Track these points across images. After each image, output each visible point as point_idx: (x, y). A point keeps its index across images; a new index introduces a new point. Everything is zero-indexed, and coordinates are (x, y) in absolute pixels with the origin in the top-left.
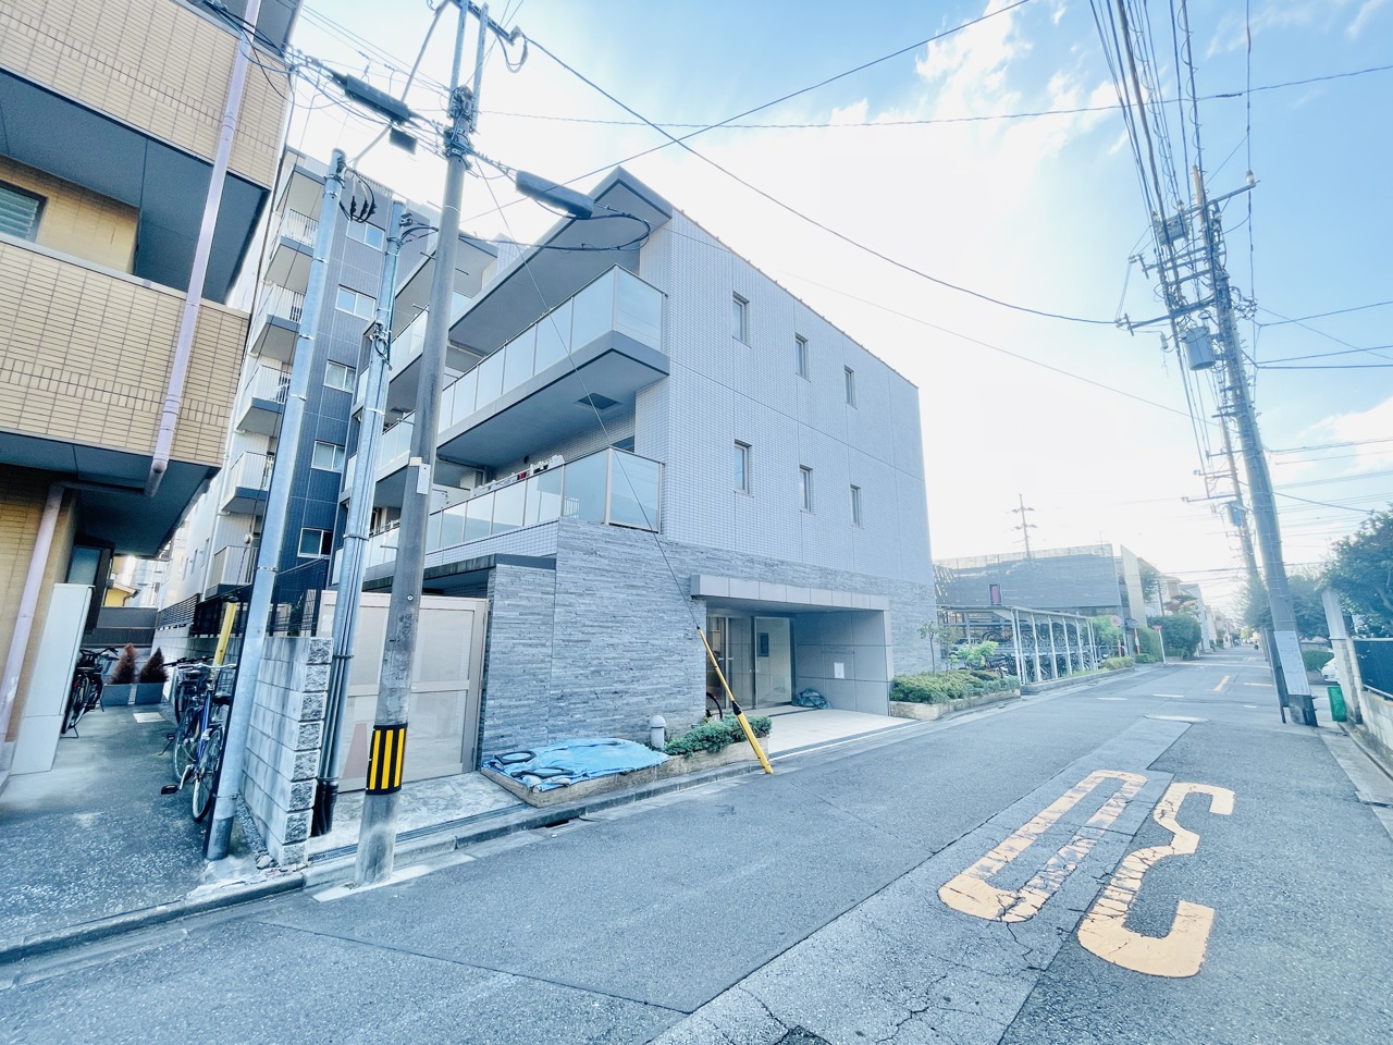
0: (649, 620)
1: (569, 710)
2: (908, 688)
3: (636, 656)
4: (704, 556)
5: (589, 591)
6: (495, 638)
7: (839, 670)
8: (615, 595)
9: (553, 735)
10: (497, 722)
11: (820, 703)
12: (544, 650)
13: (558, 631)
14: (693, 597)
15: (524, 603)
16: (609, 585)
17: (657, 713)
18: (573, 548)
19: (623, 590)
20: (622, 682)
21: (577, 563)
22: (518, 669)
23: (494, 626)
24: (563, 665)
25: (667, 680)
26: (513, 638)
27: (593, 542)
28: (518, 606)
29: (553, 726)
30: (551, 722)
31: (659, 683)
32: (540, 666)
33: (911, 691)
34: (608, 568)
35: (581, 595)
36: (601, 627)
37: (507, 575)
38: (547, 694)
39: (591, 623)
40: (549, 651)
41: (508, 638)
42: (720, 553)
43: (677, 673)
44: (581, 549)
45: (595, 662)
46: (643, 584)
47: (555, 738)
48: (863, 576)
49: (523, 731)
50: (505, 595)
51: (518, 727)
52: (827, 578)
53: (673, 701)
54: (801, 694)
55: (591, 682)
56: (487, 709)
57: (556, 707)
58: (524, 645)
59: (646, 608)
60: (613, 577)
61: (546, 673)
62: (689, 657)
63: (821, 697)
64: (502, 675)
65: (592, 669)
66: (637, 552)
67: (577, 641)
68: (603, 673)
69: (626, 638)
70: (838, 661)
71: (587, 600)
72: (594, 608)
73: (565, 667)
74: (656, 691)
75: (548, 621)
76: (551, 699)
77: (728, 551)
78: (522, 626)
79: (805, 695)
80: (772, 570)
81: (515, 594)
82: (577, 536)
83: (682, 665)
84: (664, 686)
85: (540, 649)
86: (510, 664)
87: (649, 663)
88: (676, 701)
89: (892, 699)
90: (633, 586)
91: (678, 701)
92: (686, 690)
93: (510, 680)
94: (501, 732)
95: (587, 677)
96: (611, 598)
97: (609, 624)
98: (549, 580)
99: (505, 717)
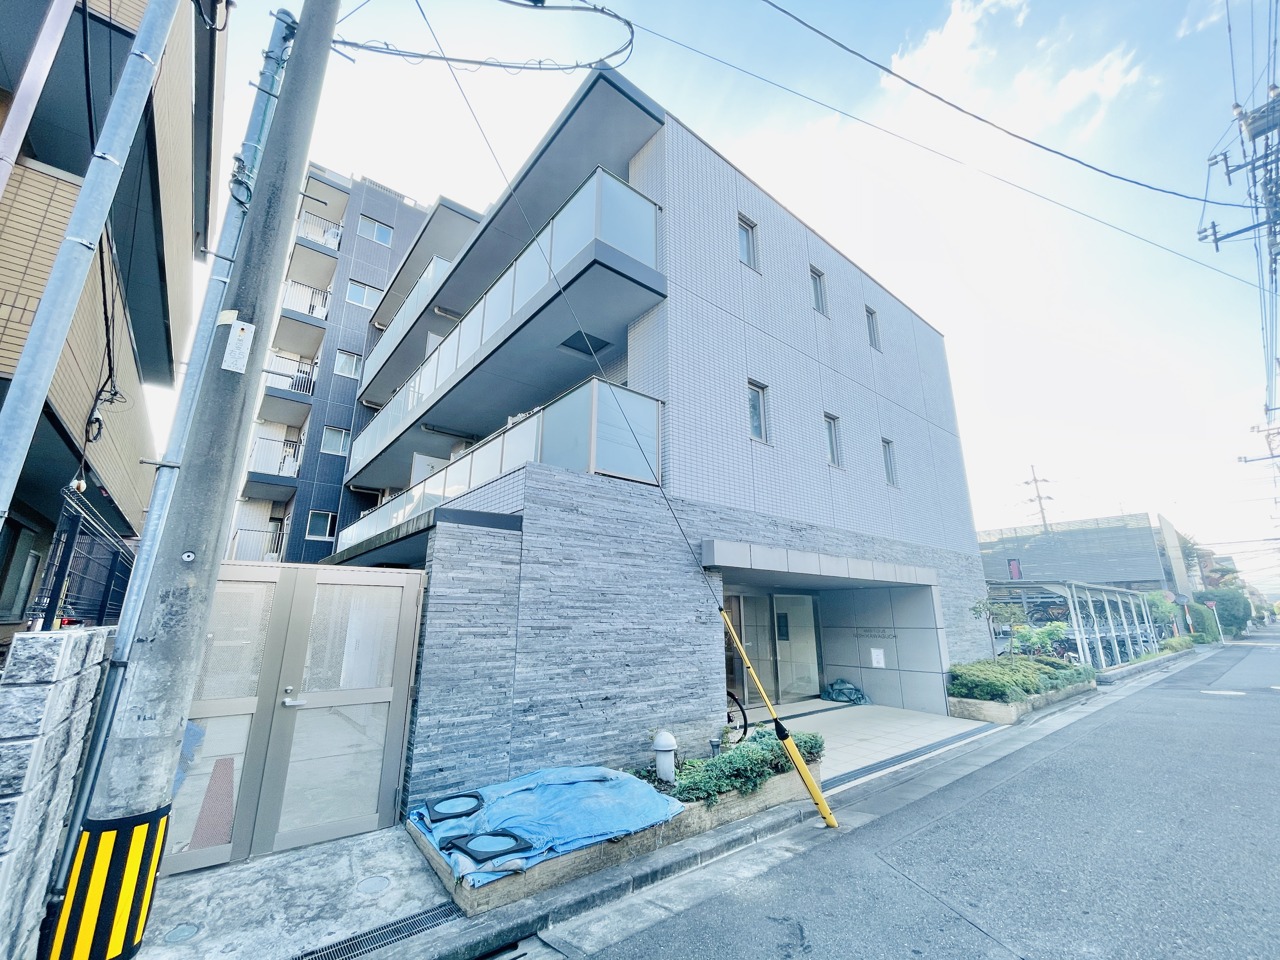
0: (650, 598)
1: (540, 726)
2: (972, 682)
3: (633, 647)
4: (716, 517)
5: (569, 560)
6: (431, 625)
7: (878, 657)
8: (604, 566)
9: (517, 764)
10: (434, 749)
11: (856, 698)
12: (505, 642)
13: (525, 615)
14: (705, 568)
15: (476, 575)
16: (595, 552)
17: (662, 725)
18: (547, 504)
19: (614, 560)
20: (615, 683)
21: (553, 523)
22: (466, 669)
23: (430, 608)
24: (532, 662)
25: (675, 679)
26: (459, 626)
27: (573, 495)
28: (467, 580)
29: (519, 750)
30: (515, 744)
31: (665, 684)
32: (498, 664)
33: (977, 686)
34: (595, 530)
35: (556, 565)
36: (585, 608)
37: (452, 536)
38: (509, 704)
39: (571, 604)
40: (512, 643)
41: (452, 626)
42: (736, 514)
43: (688, 669)
44: (557, 505)
45: (578, 657)
46: (641, 551)
47: (520, 768)
48: (905, 545)
49: (473, 760)
50: (447, 565)
51: (465, 754)
52: (863, 545)
53: (685, 708)
54: (832, 685)
55: (574, 684)
56: (418, 730)
57: (521, 723)
58: (475, 635)
59: (645, 583)
60: (600, 542)
61: (509, 674)
62: (703, 648)
63: (857, 690)
64: (442, 679)
65: (574, 666)
66: (631, 510)
67: (552, 629)
68: (588, 672)
69: (619, 624)
70: (878, 647)
71: (566, 572)
72: (575, 583)
73: (534, 665)
74: (662, 694)
75: (510, 599)
76: (515, 711)
77: (746, 511)
78: (473, 608)
79: (836, 687)
80: (799, 533)
81: (465, 564)
82: (551, 487)
83: (695, 658)
84: (673, 687)
85: (498, 640)
86: (454, 662)
87: (651, 656)
88: (689, 707)
89: (952, 695)
90: (627, 554)
91: (690, 707)
92: (701, 692)
93: (453, 685)
94: (438, 762)
95: (566, 678)
96: (599, 570)
97: (596, 605)
98: (511, 544)
99: (445, 741)
